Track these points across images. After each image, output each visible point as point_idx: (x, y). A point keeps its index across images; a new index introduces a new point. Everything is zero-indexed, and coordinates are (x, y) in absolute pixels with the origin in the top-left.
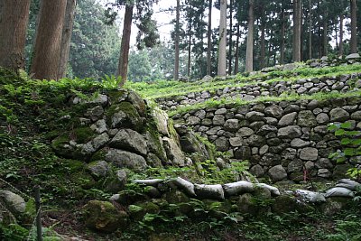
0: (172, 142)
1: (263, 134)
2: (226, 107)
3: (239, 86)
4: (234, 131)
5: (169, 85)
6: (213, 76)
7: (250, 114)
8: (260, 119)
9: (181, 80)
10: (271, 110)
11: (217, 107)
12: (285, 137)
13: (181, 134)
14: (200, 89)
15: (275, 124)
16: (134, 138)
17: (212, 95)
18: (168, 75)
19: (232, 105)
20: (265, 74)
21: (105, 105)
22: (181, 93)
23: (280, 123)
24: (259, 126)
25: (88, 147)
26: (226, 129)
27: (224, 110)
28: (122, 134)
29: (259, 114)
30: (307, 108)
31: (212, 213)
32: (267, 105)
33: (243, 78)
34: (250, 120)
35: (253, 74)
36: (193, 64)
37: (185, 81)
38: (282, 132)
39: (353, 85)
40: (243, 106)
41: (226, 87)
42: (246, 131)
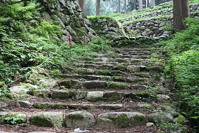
0: (123, 31)
1: (153, 30)
2: (140, 22)
3: (148, 13)
4: (143, 30)
5: (117, 15)
6: (137, 9)
7: (149, 24)
8: (152, 25)
9: (122, 12)
10: (156, 21)
11: (137, 22)
12: (161, 31)
13: (125, 29)
14: (131, 16)
15: (158, 26)
16: (114, 29)
17: (136, 18)
18: (115, 10)
19: (143, 21)
20: (160, 7)
21: (106, 22)
22: (122, 18)
23: (160, 26)
24: (152, 28)
25: (104, 31)
26: (140, 30)
27: (139, 23)
28: (112, 28)
29: (152, 23)
30: (169, 19)
31: (133, 43)
32: (155, 20)
33: (151, 9)
34: (149, 26)
35: (155, 7)
36: (127, 4)
37: (124, 13)
38: (160, 29)
39: (196, 9)
40: (146, 21)
41: (142, 14)
42: (148, 30)
